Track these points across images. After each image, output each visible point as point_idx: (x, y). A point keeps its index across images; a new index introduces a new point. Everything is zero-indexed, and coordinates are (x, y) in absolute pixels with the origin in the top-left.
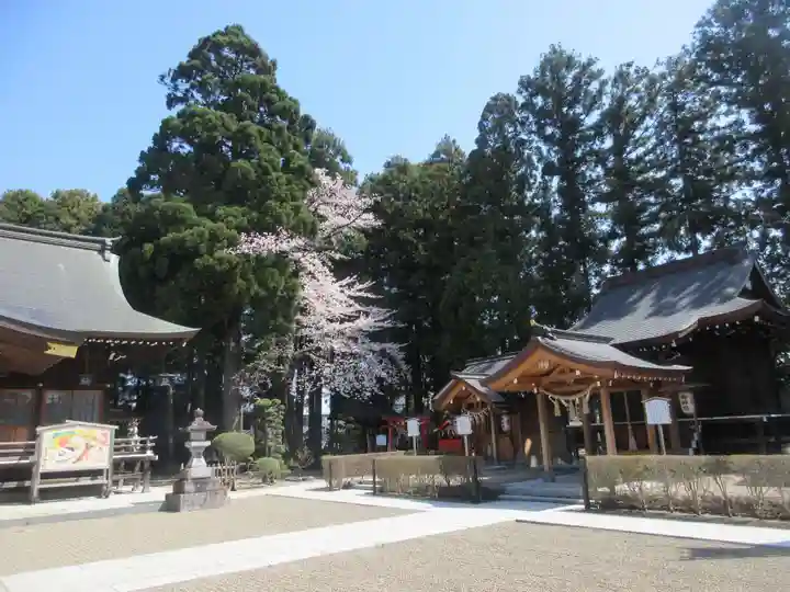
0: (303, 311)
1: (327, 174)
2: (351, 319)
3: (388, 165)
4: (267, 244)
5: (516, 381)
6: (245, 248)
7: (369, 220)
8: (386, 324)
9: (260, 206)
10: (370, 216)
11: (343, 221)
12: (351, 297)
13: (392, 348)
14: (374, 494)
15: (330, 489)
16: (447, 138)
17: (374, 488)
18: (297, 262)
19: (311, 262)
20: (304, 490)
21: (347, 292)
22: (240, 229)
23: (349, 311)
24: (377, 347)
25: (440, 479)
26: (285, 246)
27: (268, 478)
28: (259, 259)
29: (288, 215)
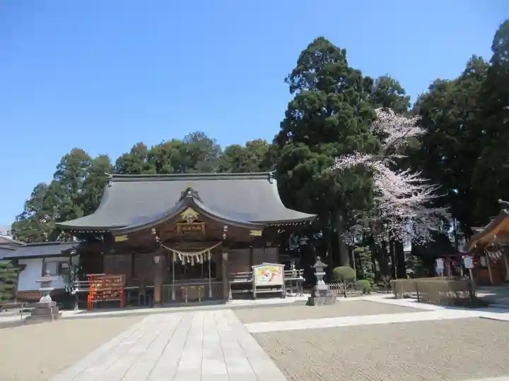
1: (383, 110)
2: (409, 196)
3: (431, 87)
4: (350, 161)
6: (338, 166)
9: (343, 141)
11: (400, 135)
12: (407, 182)
14: (418, 301)
15: (396, 298)
16: (474, 57)
17: (418, 299)
18: (370, 167)
19: (378, 166)
21: (404, 180)
22: (334, 156)
23: (406, 191)
24: (427, 211)
26: (359, 161)
27: (366, 292)
28: (346, 170)
29: (360, 142)
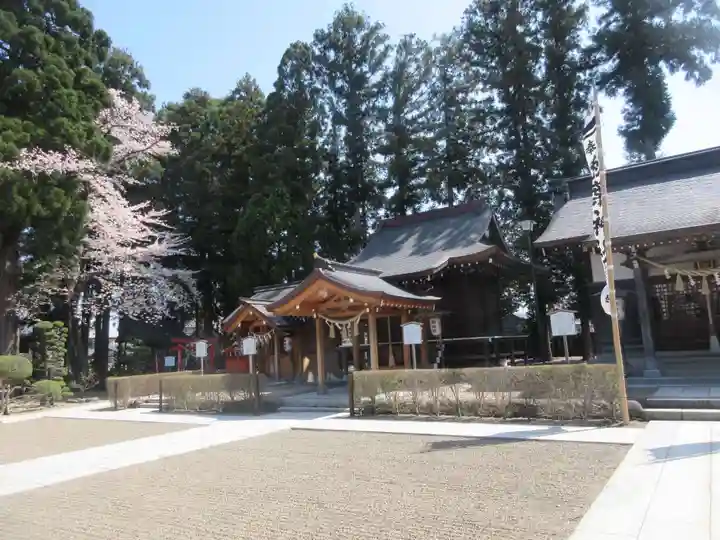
0: (92, 233)
2: (143, 244)
3: (187, 96)
4: (52, 162)
5: (298, 307)
6: (26, 165)
7: (166, 148)
8: (178, 252)
10: (167, 144)
11: (138, 146)
12: (144, 223)
13: (184, 274)
14: (161, 411)
15: (115, 409)
16: (248, 77)
17: (160, 407)
18: (86, 183)
19: (103, 185)
20: (88, 411)
21: (141, 218)
22: (20, 144)
23: (141, 236)
24: (167, 272)
25: (225, 396)
26: (73, 166)
27: (47, 401)
28: (42, 175)
29: (80, 137)
